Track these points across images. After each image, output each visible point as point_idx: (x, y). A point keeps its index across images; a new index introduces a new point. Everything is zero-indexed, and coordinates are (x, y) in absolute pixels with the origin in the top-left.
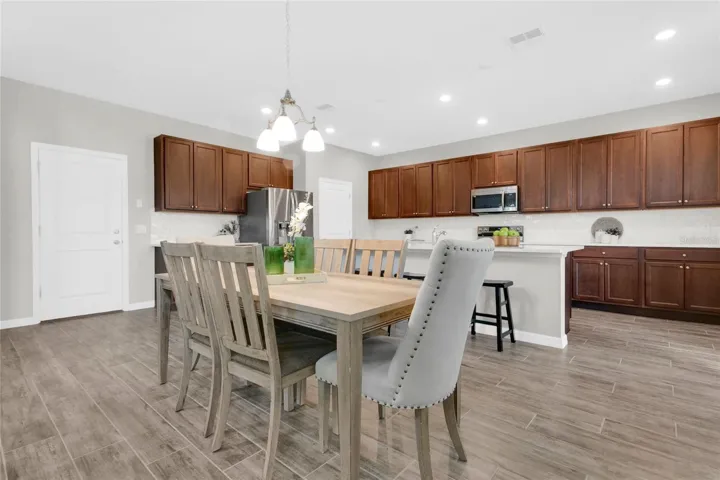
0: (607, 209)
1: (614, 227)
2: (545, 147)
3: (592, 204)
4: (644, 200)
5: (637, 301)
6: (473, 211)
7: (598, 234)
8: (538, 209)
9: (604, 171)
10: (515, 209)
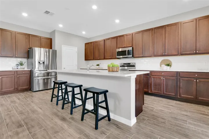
0: (165, 55)
1: (168, 63)
2: (142, 31)
3: (160, 53)
4: (180, 52)
5: (176, 94)
6: (117, 57)
7: (162, 66)
8: (140, 56)
9: (164, 40)
10: (131, 56)
